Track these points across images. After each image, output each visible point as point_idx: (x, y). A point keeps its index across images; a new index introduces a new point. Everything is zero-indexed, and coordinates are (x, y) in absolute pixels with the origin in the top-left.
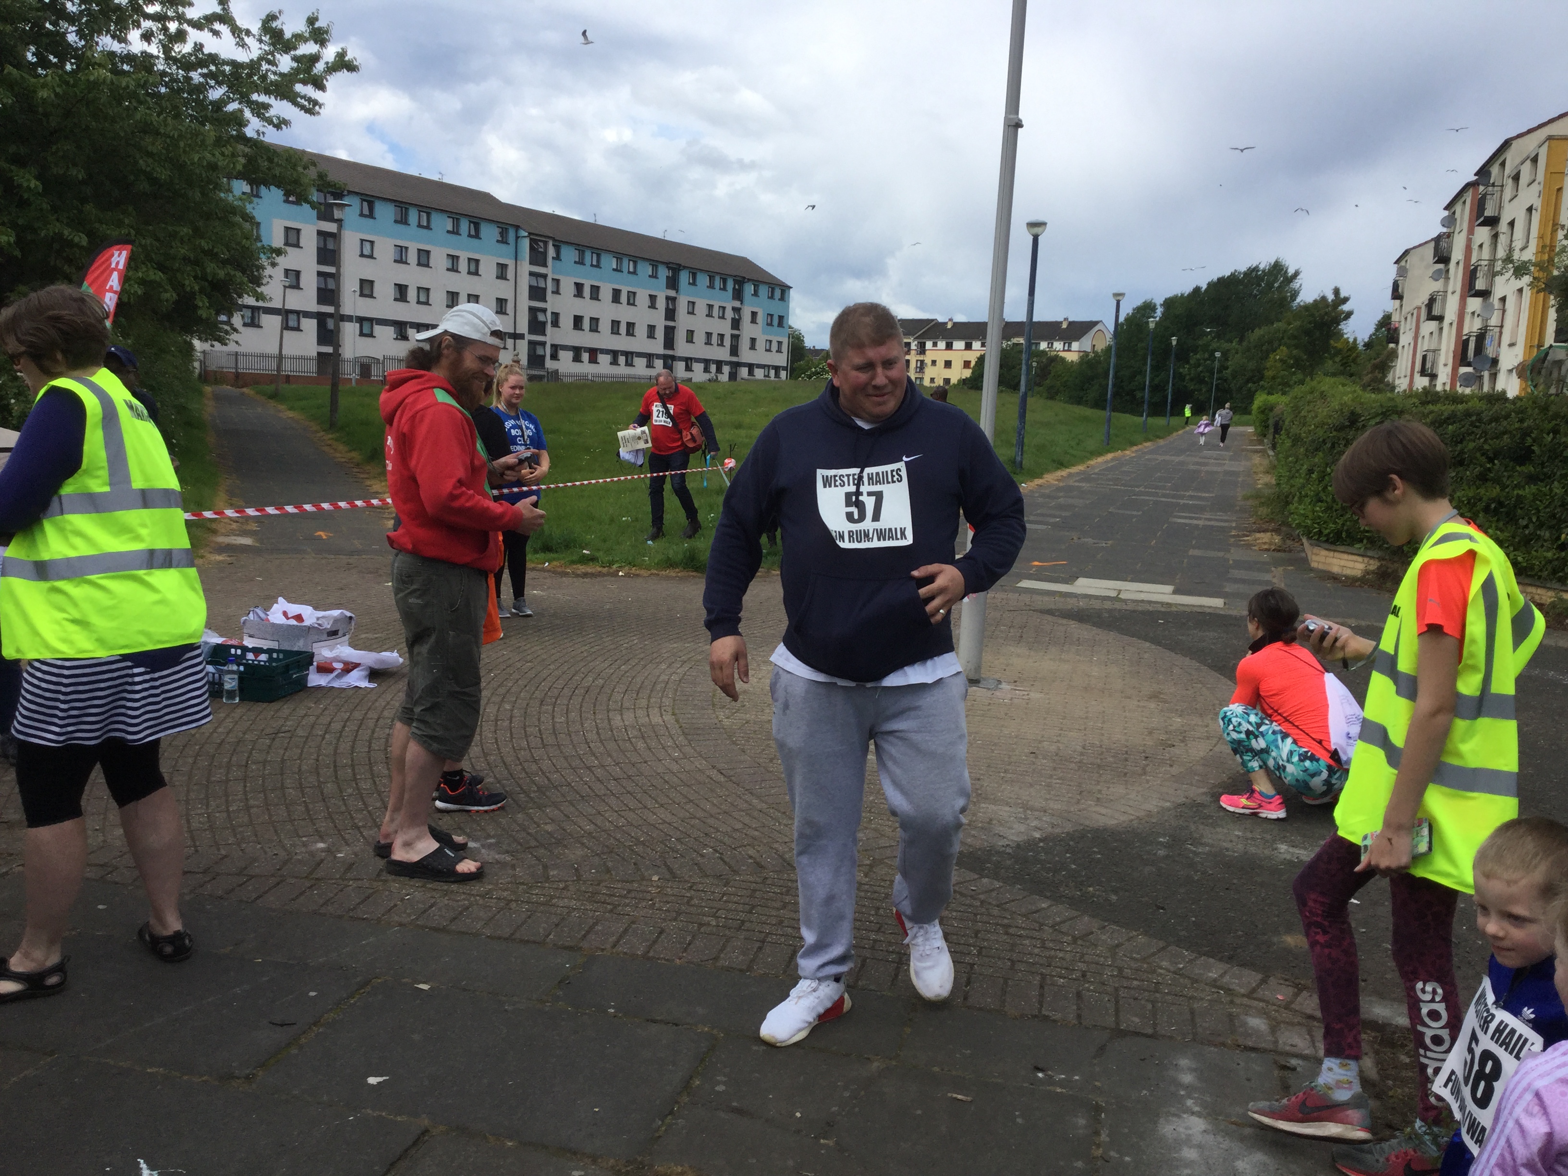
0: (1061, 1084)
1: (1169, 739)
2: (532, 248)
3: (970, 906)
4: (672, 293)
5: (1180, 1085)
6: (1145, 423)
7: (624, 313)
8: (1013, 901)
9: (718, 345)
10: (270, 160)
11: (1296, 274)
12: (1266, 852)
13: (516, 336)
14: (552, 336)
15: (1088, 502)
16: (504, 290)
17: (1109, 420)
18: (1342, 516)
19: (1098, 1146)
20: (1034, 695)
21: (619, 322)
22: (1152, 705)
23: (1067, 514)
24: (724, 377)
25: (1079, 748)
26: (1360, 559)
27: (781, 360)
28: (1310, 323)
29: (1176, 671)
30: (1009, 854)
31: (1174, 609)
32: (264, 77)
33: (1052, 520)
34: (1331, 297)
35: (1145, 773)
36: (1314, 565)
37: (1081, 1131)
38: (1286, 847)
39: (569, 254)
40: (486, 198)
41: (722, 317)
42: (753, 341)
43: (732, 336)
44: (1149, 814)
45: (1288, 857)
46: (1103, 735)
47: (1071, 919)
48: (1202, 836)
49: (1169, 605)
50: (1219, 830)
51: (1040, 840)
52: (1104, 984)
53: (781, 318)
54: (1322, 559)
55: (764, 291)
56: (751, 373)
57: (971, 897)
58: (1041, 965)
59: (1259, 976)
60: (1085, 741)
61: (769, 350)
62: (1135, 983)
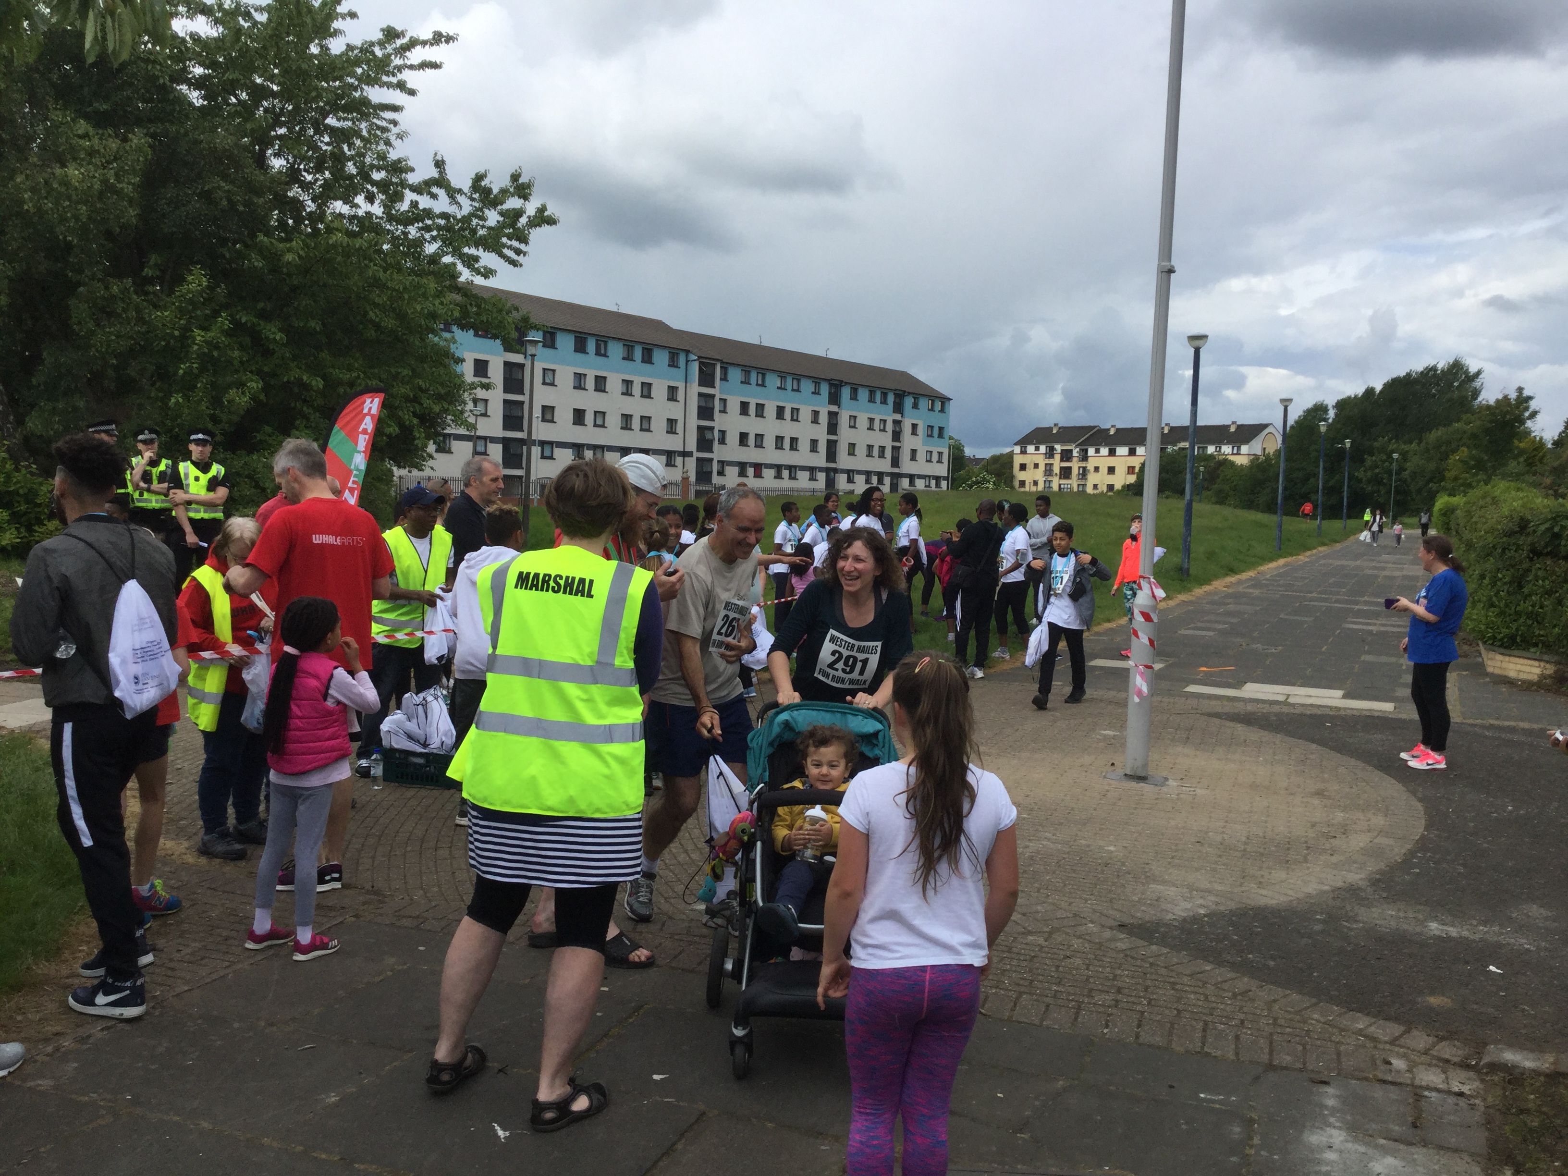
0: (1219, 1102)
1: (1329, 832)
2: (700, 369)
3: (1140, 967)
4: (834, 408)
5: (1326, 1107)
6: (1319, 527)
7: (788, 429)
8: (1178, 964)
9: (879, 457)
10: (479, 306)
11: (1479, 373)
12: (1418, 929)
13: (685, 454)
14: (718, 453)
15: (1258, 608)
16: (675, 411)
17: (1280, 526)
18: (1515, 621)
19: (1251, 1147)
20: (1199, 791)
21: (782, 438)
22: (1316, 801)
23: (1234, 620)
24: (886, 488)
25: (1244, 839)
26: (1536, 663)
27: (942, 470)
28: (1491, 422)
29: (1341, 770)
30: (1176, 926)
31: (1342, 713)
32: (474, 231)
33: (1221, 626)
34: (1513, 395)
35: (1306, 860)
36: (1490, 670)
37: (1237, 1137)
38: (1436, 925)
39: (735, 375)
40: (658, 326)
41: (884, 430)
42: (914, 452)
43: (893, 447)
44: (1309, 896)
45: (1437, 933)
46: (1267, 827)
47: (1232, 979)
48: (1356, 915)
49: (1338, 709)
50: (1373, 910)
51: (1205, 916)
52: (1259, 1030)
53: (941, 429)
54: (1498, 664)
55: (924, 403)
56: (912, 483)
57: (1142, 960)
58: (1204, 1014)
59: (1402, 1028)
60: (1249, 832)
61: (929, 461)
62: (1288, 1030)
